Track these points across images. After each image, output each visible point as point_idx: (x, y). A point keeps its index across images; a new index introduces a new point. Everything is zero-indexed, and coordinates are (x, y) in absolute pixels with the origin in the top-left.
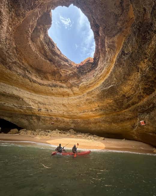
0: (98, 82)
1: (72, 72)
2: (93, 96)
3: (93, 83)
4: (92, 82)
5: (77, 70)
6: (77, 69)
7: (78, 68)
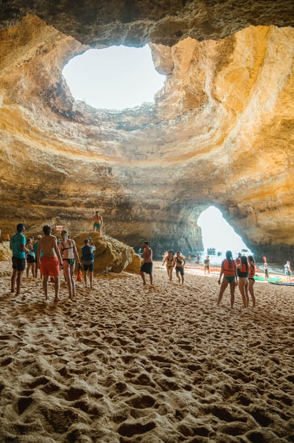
0: (47, 141)
1: (49, 73)
2: (17, 153)
3: (38, 132)
4: (39, 129)
5: (55, 86)
6: (57, 83)
7: (59, 85)
